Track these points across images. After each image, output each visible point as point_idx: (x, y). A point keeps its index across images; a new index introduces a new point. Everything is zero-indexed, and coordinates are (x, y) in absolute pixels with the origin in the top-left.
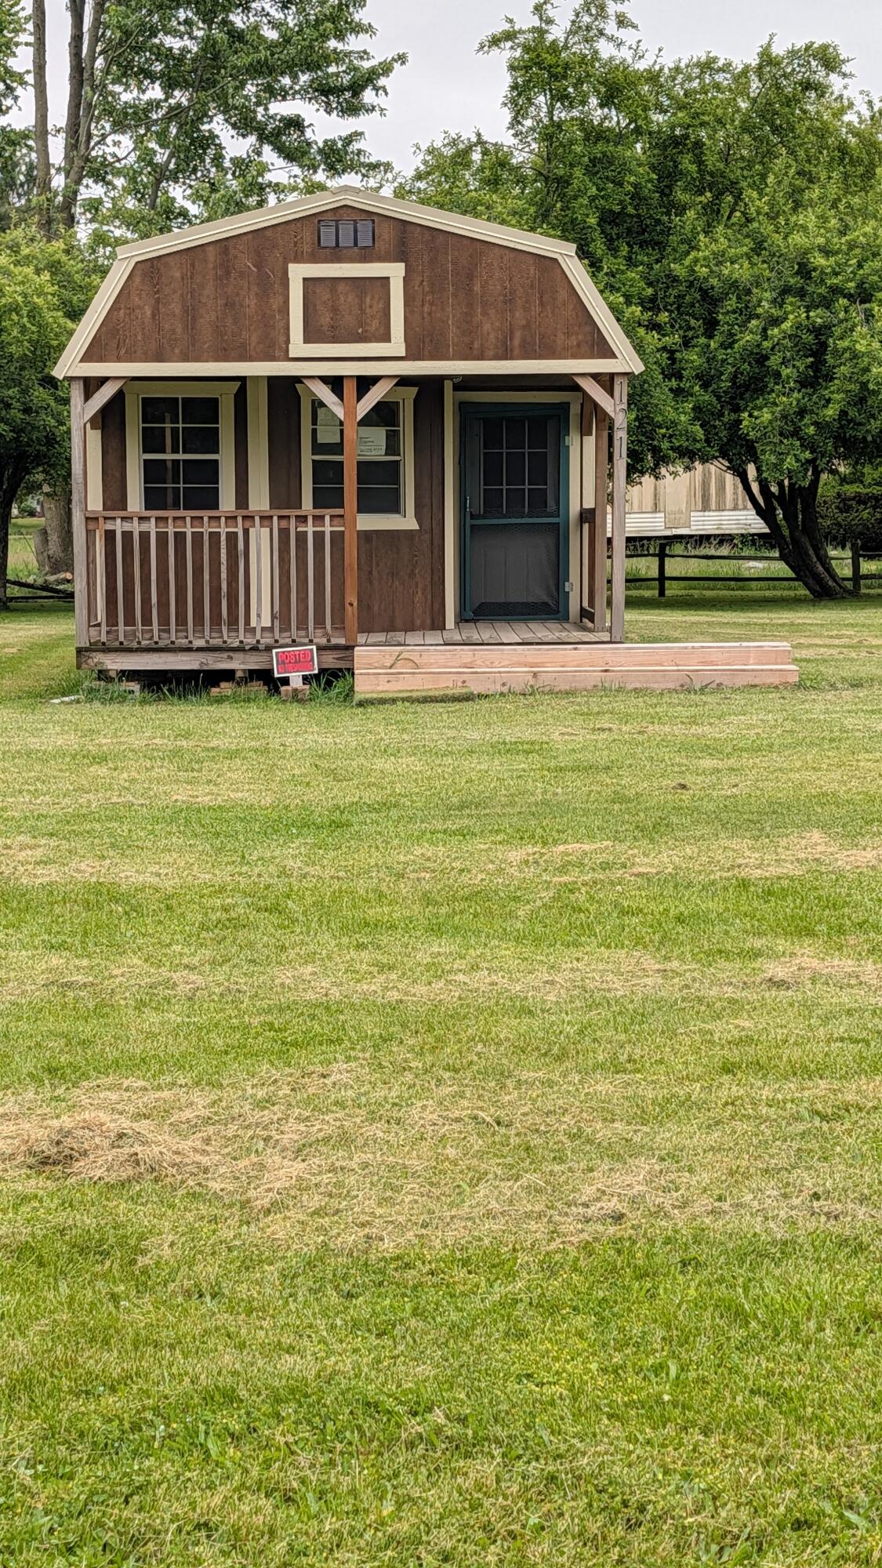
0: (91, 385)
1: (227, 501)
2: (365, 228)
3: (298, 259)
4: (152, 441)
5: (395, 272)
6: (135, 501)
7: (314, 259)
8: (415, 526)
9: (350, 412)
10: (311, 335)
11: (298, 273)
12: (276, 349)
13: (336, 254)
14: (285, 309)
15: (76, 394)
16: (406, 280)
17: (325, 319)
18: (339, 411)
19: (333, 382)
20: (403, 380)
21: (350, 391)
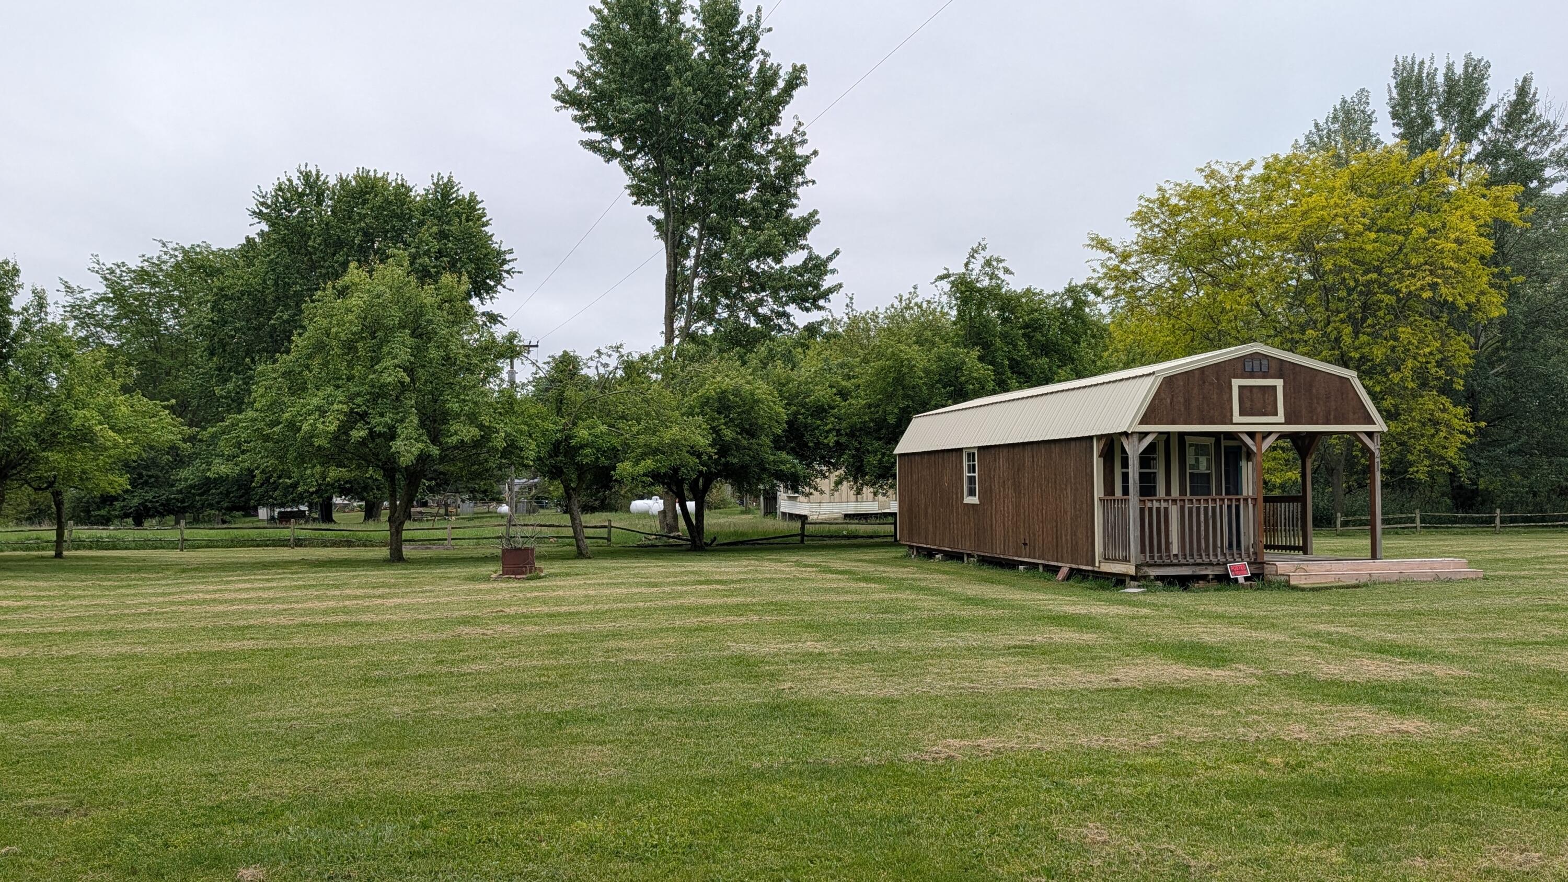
2: (1264, 363)
3: (1236, 377)
5: (1279, 383)
7: (1243, 377)
10: (1243, 412)
11: (1236, 383)
12: (1227, 419)
13: (1252, 375)
14: (1230, 400)
16: (1284, 388)
17: (1250, 404)
18: (1254, 449)
19: (1252, 435)
20: (1281, 434)
21: (1258, 439)
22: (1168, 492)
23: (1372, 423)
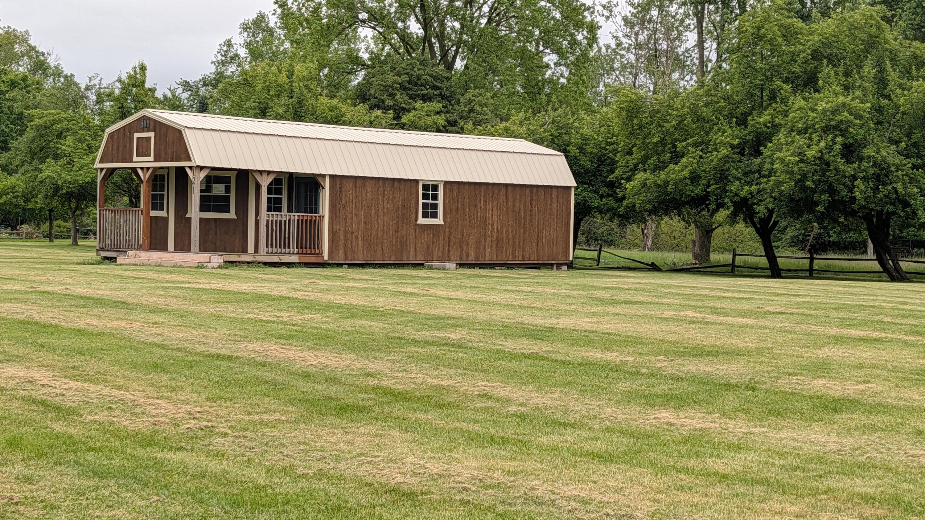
2: (148, 122)
3: (136, 132)
7: (139, 131)
8: (235, 217)
9: (144, 178)
10: (137, 154)
11: (135, 136)
12: (130, 159)
13: (143, 130)
14: (133, 147)
15: (99, 173)
16: (154, 137)
17: (140, 150)
19: (142, 168)
20: (155, 169)
21: (145, 170)
23: (190, 160)
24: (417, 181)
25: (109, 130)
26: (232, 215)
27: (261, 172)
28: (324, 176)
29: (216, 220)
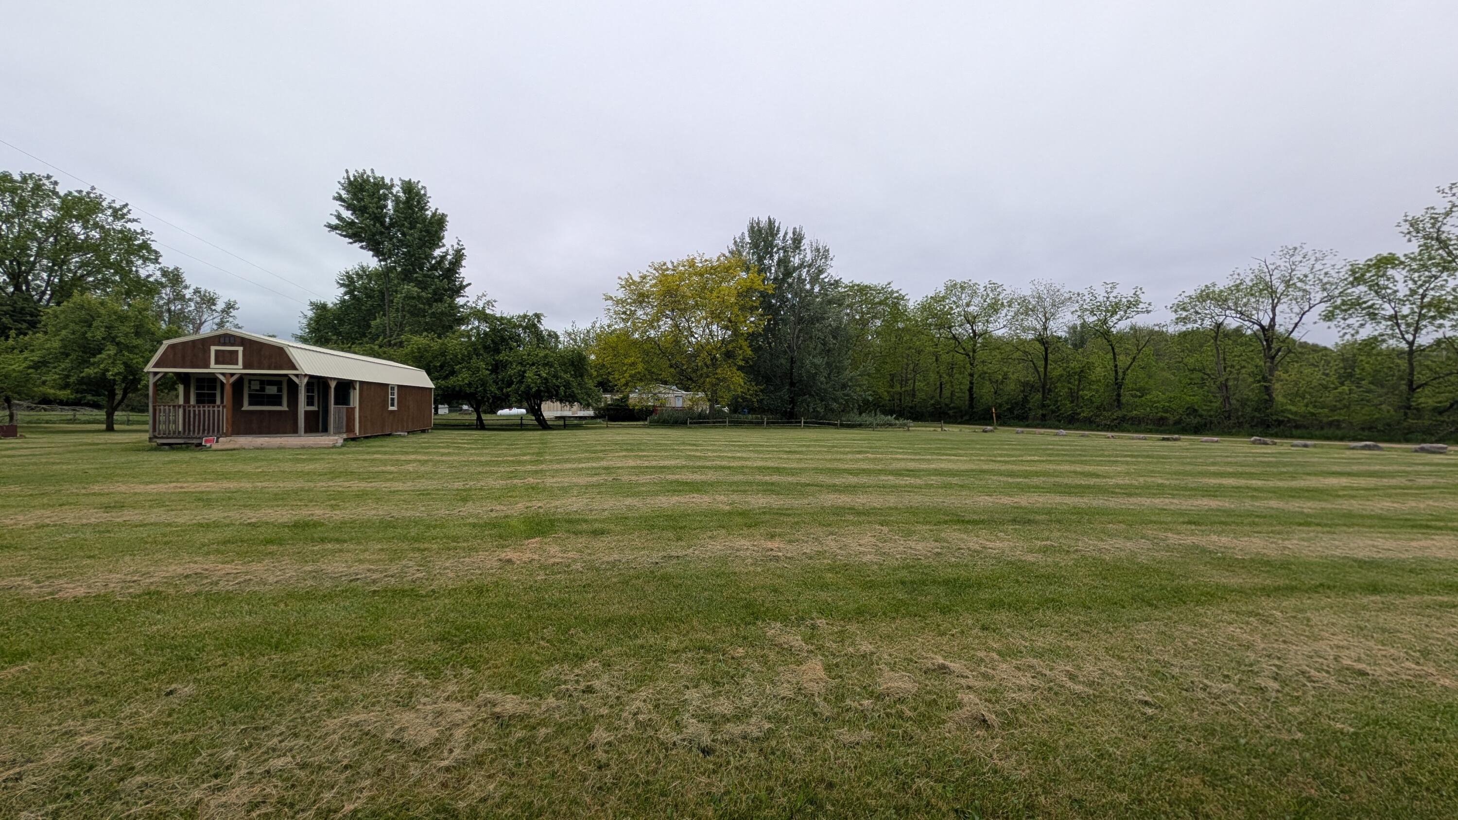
0: (156, 374)
1: (218, 402)
2: (232, 339)
3: (214, 345)
4: (198, 388)
5: (240, 349)
6: (193, 401)
7: (218, 345)
8: (287, 409)
9: (228, 381)
10: (217, 362)
11: (213, 349)
12: (207, 366)
13: (224, 344)
14: (209, 357)
15: (151, 376)
16: (244, 351)
17: (221, 359)
18: (225, 381)
19: (223, 374)
20: (242, 374)
21: (228, 376)
22: (222, 402)
23: (296, 369)
24: (388, 385)
25: (166, 343)
26: (284, 407)
27: (331, 378)
28: (356, 381)
29: (269, 412)
